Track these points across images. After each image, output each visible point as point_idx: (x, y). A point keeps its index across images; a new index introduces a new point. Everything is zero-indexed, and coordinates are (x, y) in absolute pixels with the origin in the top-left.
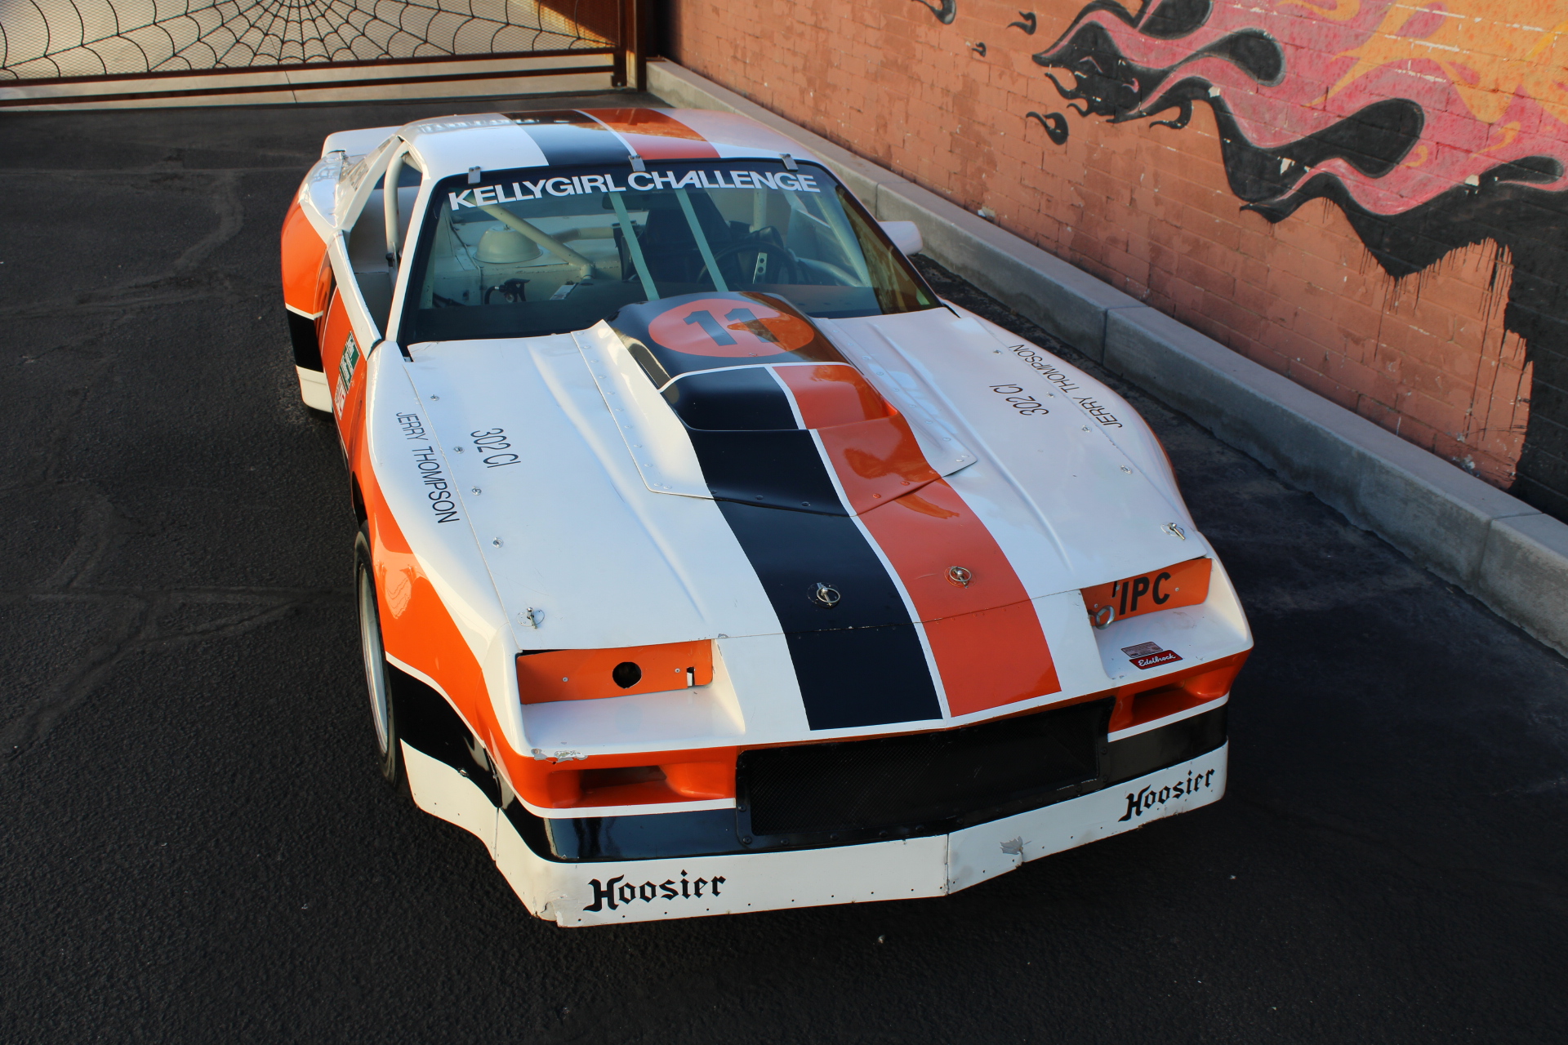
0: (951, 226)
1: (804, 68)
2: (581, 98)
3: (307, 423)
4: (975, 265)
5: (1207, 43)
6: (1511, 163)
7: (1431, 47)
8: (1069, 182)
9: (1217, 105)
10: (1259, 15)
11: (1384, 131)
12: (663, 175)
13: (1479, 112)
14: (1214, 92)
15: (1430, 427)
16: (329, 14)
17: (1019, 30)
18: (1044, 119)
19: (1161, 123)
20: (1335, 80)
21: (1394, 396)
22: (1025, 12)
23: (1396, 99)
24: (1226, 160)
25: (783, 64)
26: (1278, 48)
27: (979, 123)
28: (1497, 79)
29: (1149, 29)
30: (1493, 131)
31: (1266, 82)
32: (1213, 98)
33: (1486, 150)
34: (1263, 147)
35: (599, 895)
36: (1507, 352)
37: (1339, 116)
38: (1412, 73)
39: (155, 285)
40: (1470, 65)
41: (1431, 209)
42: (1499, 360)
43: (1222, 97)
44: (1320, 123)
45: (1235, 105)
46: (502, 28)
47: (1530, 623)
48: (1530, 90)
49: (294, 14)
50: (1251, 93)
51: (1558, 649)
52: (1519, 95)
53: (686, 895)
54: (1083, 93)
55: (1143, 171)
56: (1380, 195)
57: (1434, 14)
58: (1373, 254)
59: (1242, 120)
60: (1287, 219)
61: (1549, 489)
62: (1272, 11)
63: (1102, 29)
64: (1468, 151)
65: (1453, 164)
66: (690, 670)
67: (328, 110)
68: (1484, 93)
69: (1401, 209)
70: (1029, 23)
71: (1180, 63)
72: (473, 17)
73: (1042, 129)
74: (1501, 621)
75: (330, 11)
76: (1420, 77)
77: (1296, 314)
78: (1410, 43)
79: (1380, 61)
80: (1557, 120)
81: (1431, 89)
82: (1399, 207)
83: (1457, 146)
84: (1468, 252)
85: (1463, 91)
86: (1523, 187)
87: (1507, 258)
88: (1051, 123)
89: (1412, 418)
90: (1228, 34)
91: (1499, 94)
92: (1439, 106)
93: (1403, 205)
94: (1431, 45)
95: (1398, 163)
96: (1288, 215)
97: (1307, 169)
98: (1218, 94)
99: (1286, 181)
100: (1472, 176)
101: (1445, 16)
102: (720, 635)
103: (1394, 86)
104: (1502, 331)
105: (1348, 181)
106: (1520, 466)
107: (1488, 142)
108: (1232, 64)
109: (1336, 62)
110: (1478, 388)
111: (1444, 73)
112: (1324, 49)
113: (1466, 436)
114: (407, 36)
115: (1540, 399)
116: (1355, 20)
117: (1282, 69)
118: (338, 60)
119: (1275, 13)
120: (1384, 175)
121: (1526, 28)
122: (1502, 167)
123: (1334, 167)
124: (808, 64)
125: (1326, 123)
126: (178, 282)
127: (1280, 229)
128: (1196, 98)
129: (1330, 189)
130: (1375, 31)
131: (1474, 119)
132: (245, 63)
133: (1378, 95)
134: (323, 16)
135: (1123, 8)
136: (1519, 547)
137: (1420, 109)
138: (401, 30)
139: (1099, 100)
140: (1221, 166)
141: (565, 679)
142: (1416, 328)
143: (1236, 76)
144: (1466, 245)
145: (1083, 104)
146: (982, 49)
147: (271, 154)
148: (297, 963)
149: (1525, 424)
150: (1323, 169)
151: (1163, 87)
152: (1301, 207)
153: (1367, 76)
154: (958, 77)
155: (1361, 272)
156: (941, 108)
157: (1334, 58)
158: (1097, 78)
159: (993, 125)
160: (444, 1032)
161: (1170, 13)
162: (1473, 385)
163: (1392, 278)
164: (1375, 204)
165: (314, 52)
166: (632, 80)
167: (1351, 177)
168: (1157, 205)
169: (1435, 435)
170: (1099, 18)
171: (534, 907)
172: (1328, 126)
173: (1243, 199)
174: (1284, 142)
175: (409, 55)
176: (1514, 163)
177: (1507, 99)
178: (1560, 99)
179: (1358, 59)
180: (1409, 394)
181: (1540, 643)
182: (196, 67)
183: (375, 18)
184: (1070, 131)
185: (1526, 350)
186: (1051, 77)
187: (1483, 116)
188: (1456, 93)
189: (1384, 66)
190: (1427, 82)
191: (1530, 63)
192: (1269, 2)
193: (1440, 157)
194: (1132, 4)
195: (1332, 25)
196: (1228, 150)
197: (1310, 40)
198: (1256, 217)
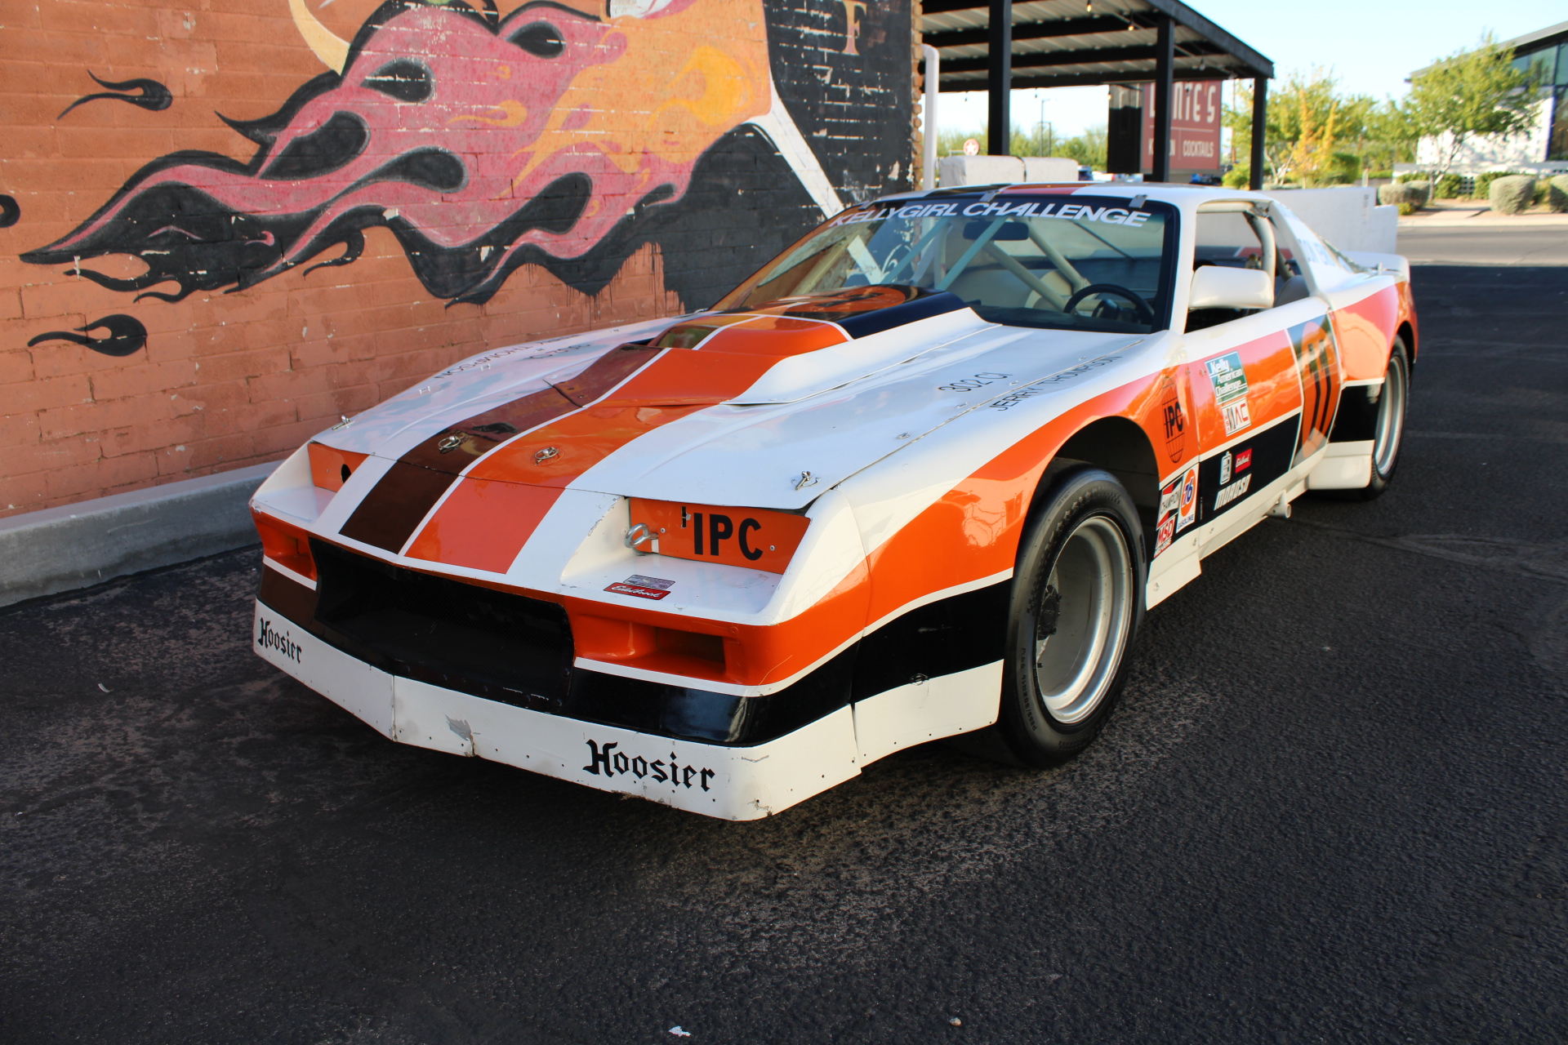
5: (371, 171)
6: (649, 194)
7: (587, 133)
8: (164, 391)
9: (397, 226)
10: (432, 134)
11: (567, 199)
13: (626, 168)
14: (389, 215)
18: (83, 334)
19: (323, 265)
20: (518, 173)
23: (569, 175)
24: (418, 271)
26: (457, 158)
28: (631, 146)
29: (282, 170)
30: (634, 178)
31: (450, 190)
32: (391, 220)
33: (635, 190)
34: (458, 246)
36: (670, 304)
37: (528, 199)
38: (577, 154)
40: (614, 140)
43: (402, 216)
44: (512, 208)
45: (420, 219)
48: (650, 148)
50: (436, 203)
52: (645, 153)
54: (167, 273)
55: (305, 323)
56: (574, 244)
57: (585, 113)
58: (576, 287)
59: (432, 230)
60: (495, 296)
62: (443, 129)
63: (185, 187)
64: (624, 195)
65: (617, 205)
68: (625, 156)
69: (589, 248)
71: (336, 198)
76: (584, 156)
78: (572, 134)
79: (552, 150)
80: (667, 162)
81: (593, 161)
82: (587, 246)
83: (617, 193)
84: (638, 257)
85: (613, 158)
86: (659, 205)
87: (659, 249)
88: (98, 334)
90: (396, 157)
91: (634, 155)
92: (600, 171)
93: (591, 244)
94: (586, 132)
95: (582, 218)
96: (496, 292)
97: (506, 248)
98: (397, 214)
99: (489, 265)
100: (631, 209)
101: (592, 113)
103: (566, 165)
104: (665, 294)
105: (545, 244)
107: (635, 185)
108: (408, 183)
109: (516, 158)
111: (599, 149)
112: (503, 151)
116: (526, 123)
117: (466, 175)
119: (447, 130)
120: (573, 229)
122: (646, 197)
123: (531, 238)
125: (517, 207)
127: (491, 307)
128: (365, 227)
130: (545, 130)
131: (623, 173)
133: (555, 174)
135: (225, 157)
137: (588, 176)
139: (198, 273)
140: (415, 279)
143: (415, 193)
144: (635, 253)
150: (522, 243)
151: (317, 228)
152: (509, 280)
153: (543, 163)
155: (568, 304)
157: (513, 156)
158: (190, 249)
161: (309, 150)
163: (592, 297)
164: (569, 251)
167: (547, 240)
168: (335, 350)
170: (179, 175)
173: (446, 298)
174: (481, 234)
176: (653, 193)
177: (640, 156)
178: (667, 149)
179: (534, 152)
184: (149, 329)
185: (680, 297)
186: (82, 273)
187: (628, 170)
188: (610, 160)
189: (555, 153)
190: (588, 157)
191: (648, 133)
192: (440, 122)
193: (608, 204)
194: (242, 148)
195: (506, 131)
196: (420, 262)
197: (488, 146)
198: (466, 306)
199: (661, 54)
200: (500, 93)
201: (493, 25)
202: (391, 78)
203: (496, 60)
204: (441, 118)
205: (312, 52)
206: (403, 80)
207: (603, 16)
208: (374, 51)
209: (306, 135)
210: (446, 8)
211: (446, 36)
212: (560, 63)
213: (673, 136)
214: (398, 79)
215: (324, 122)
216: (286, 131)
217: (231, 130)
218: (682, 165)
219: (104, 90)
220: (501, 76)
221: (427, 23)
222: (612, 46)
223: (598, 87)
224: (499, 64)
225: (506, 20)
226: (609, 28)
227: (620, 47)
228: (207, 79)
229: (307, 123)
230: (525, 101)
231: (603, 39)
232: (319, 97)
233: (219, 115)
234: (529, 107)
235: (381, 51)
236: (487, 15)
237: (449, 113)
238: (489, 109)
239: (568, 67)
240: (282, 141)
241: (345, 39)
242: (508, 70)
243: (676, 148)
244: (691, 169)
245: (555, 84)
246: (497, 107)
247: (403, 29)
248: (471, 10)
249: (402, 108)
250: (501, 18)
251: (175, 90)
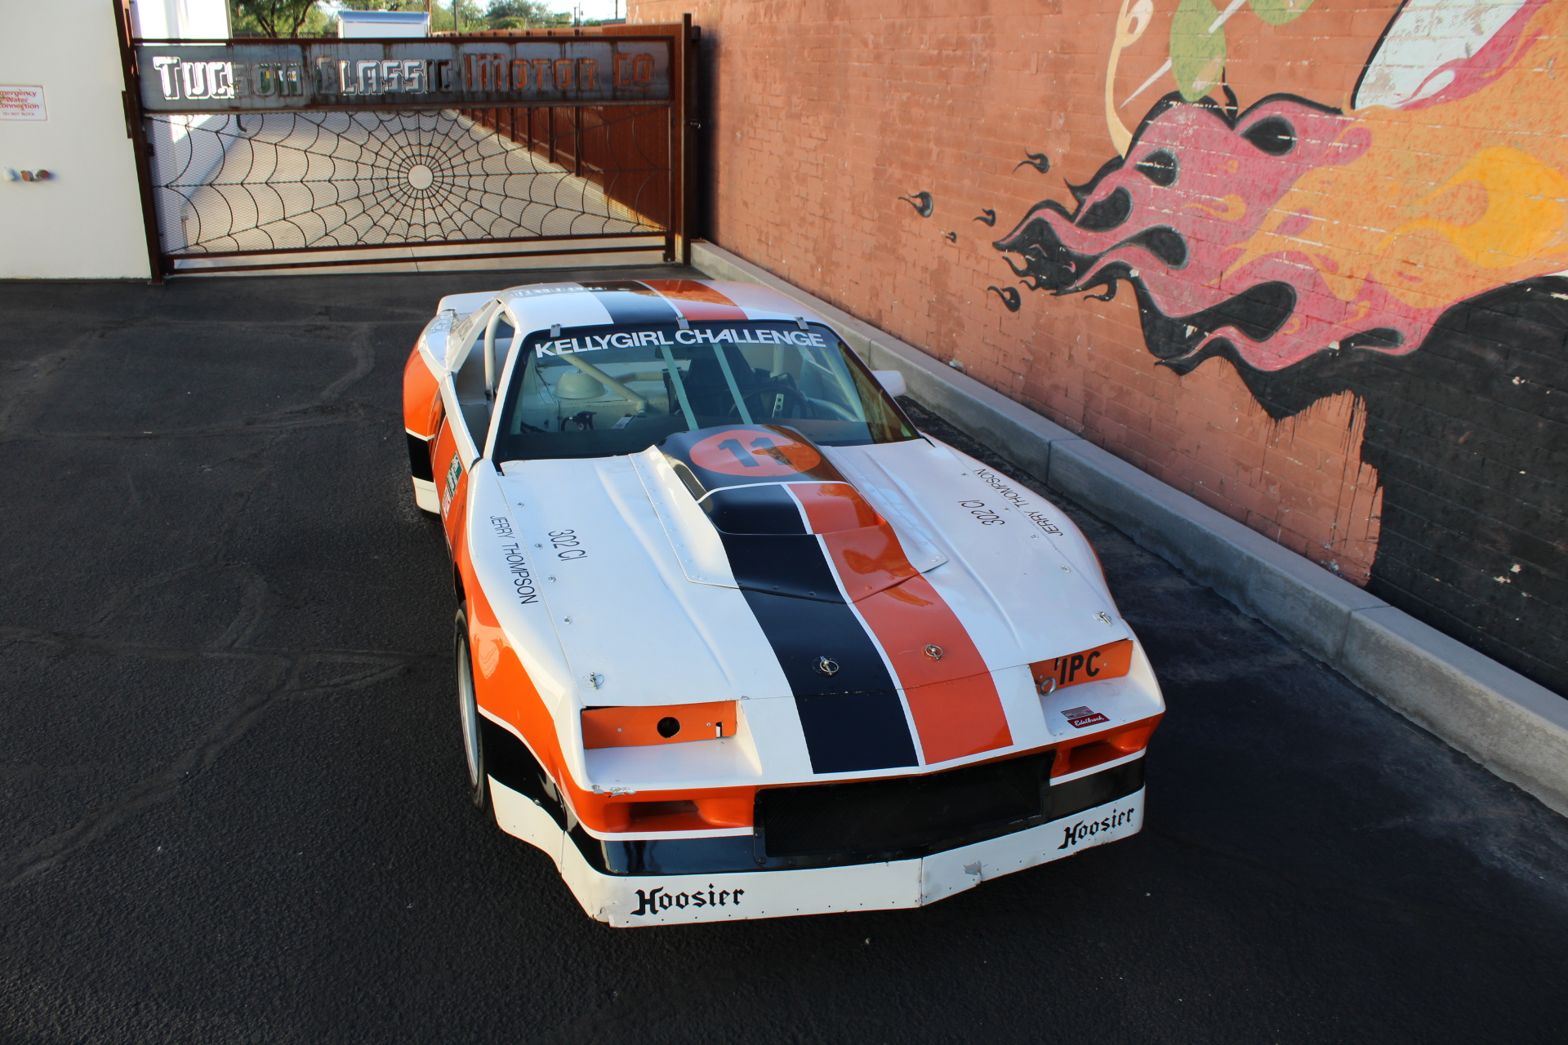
0: (928, 374)
1: (814, 249)
2: (639, 270)
3: (419, 521)
4: (946, 404)
5: (1129, 236)
6: (1364, 333)
7: (1301, 242)
8: (1021, 341)
9: (1136, 283)
10: (1168, 215)
11: (1266, 306)
12: (703, 332)
13: (1338, 293)
14: (1134, 273)
15: (1304, 537)
16: (446, 204)
17: (982, 223)
18: (1002, 292)
19: (1093, 296)
20: (1228, 266)
21: (1276, 513)
22: (987, 209)
23: (1274, 282)
24: (1143, 326)
25: (798, 246)
26: (1184, 240)
27: (950, 294)
28: (1352, 268)
29: (1084, 224)
30: (1350, 308)
31: (1174, 267)
32: (1133, 278)
33: (1344, 322)
34: (1172, 317)
35: (643, 902)
36: (1363, 479)
37: (1231, 294)
38: (1287, 262)
39: (305, 412)
40: (1331, 257)
41: (1303, 367)
42: (1357, 485)
43: (1140, 277)
44: (1217, 299)
45: (1151, 284)
46: (579, 216)
47: (1382, 694)
48: (1377, 277)
49: (419, 204)
50: (1163, 275)
51: (1403, 713)
52: (1369, 281)
53: (712, 903)
54: (1032, 272)
55: (1079, 333)
56: (1264, 355)
57: (1303, 218)
58: (1258, 401)
59: (1156, 295)
60: (1191, 373)
61: (1396, 587)
62: (1178, 212)
63: (1047, 223)
64: (1331, 323)
65: (1319, 332)
66: (719, 724)
67: (443, 278)
68: (1342, 278)
69: (1279, 367)
70: (990, 218)
71: (1108, 251)
72: (557, 207)
73: (1000, 299)
74: (1359, 691)
75: (446, 202)
76: (1293, 266)
77: (1198, 447)
78: (1285, 239)
79: (1262, 252)
80: (1398, 300)
81: (1302, 275)
82: (1278, 364)
83: (1323, 318)
84: (1332, 401)
85: (1326, 277)
86: (1373, 351)
87: (1362, 406)
88: (1007, 295)
89: (1289, 530)
90: (1145, 229)
91: (1353, 280)
92: (1307, 288)
93: (1281, 363)
94: (1301, 241)
95: (1277, 331)
96: (1192, 370)
97: (1206, 334)
98: (1137, 275)
99: (1190, 343)
100: (1334, 342)
101: (1311, 220)
102: (743, 697)
103: (1273, 271)
104: (1359, 463)
105: (1239, 344)
106: (1373, 569)
107: (1346, 316)
108: (1148, 252)
109: (1228, 252)
110: (1340, 507)
111: (1311, 262)
112: (1219, 242)
113: (1332, 544)
114: (505, 221)
115: (1389, 516)
116: (1242, 220)
117: (1187, 256)
118: (451, 239)
119: (1181, 214)
120: (1266, 340)
121: (1373, 229)
122: (1357, 335)
123: (1227, 333)
124: (817, 246)
125: (1221, 299)
126: (323, 410)
127: (1186, 380)
128: (1120, 278)
129: (1225, 350)
130: (1258, 230)
131: (1335, 298)
132: (380, 241)
133: (1261, 278)
134: (441, 205)
135: (1063, 207)
136: (1373, 633)
137: (1293, 290)
138: (501, 216)
139: (1044, 277)
140: (1140, 331)
141: (620, 730)
142: (1292, 459)
143: (1151, 261)
144: (1330, 395)
145: (1032, 281)
146: (953, 237)
147: (397, 311)
148: (403, 951)
149: (1377, 535)
150: (1219, 335)
151: (1095, 269)
152: (1203, 363)
153: (1252, 263)
154: (934, 258)
155: (1250, 415)
156: (921, 282)
157: (1227, 249)
158: (1043, 261)
159: (962, 296)
160: (518, 1009)
161: (1100, 212)
162: (1336, 505)
163: (1273, 420)
164: (1259, 362)
165: (433, 232)
166: (679, 256)
167: (1241, 341)
168: (1090, 360)
169: (1308, 543)
170: (1045, 215)
171: (592, 911)
172: (1223, 301)
173: (1157, 356)
174: (1189, 313)
175: (507, 236)
176: (1366, 332)
177: (1360, 284)
178: (1400, 284)
179: (1245, 250)
180: (1287, 511)
181: (1390, 709)
182: (342, 243)
183: (481, 207)
184: (1022, 302)
185: (1378, 478)
186: (1007, 259)
187: (1342, 296)
188: (1321, 278)
189: (1265, 256)
190: (1298, 269)
191: (1377, 256)
192: (1176, 206)
193: (1309, 327)
194: (1070, 204)
195: (1225, 224)
196: (1145, 319)
197: (1208, 235)
198: (1167, 371)
199: (1418, 157)
200: (1226, 186)
201: (1231, 120)
202: (1151, 164)
203: (1228, 154)
204: (1178, 203)
205: (1111, 141)
206: (1159, 167)
207: (1345, 108)
208: (1146, 142)
209: (1100, 201)
210: (1197, 105)
211: (1193, 130)
212: (1287, 161)
213: (1413, 267)
214: (1156, 165)
215: (1110, 193)
216: (1091, 196)
217: (1068, 190)
218: (1419, 310)
219: (1027, 159)
220: (1230, 170)
221: (1182, 119)
222: (1351, 144)
223: (1324, 192)
224: (1230, 158)
225: (1243, 115)
226: (1350, 121)
227: (1360, 145)
228: (1065, 157)
229: (1100, 194)
230: (1246, 197)
231: (1341, 135)
232: (1110, 175)
233: (1065, 180)
234: (1249, 204)
235: (1149, 142)
236: (1228, 110)
237: (1184, 199)
238: (1214, 201)
239: (1294, 165)
240: (1090, 201)
241: (1130, 132)
242: (1236, 164)
243: (1415, 285)
244: (1433, 320)
245: (1278, 182)
246: (1221, 200)
247: (1165, 124)
248: (1215, 107)
249: (1154, 189)
250: (1239, 114)
251: (1051, 163)
